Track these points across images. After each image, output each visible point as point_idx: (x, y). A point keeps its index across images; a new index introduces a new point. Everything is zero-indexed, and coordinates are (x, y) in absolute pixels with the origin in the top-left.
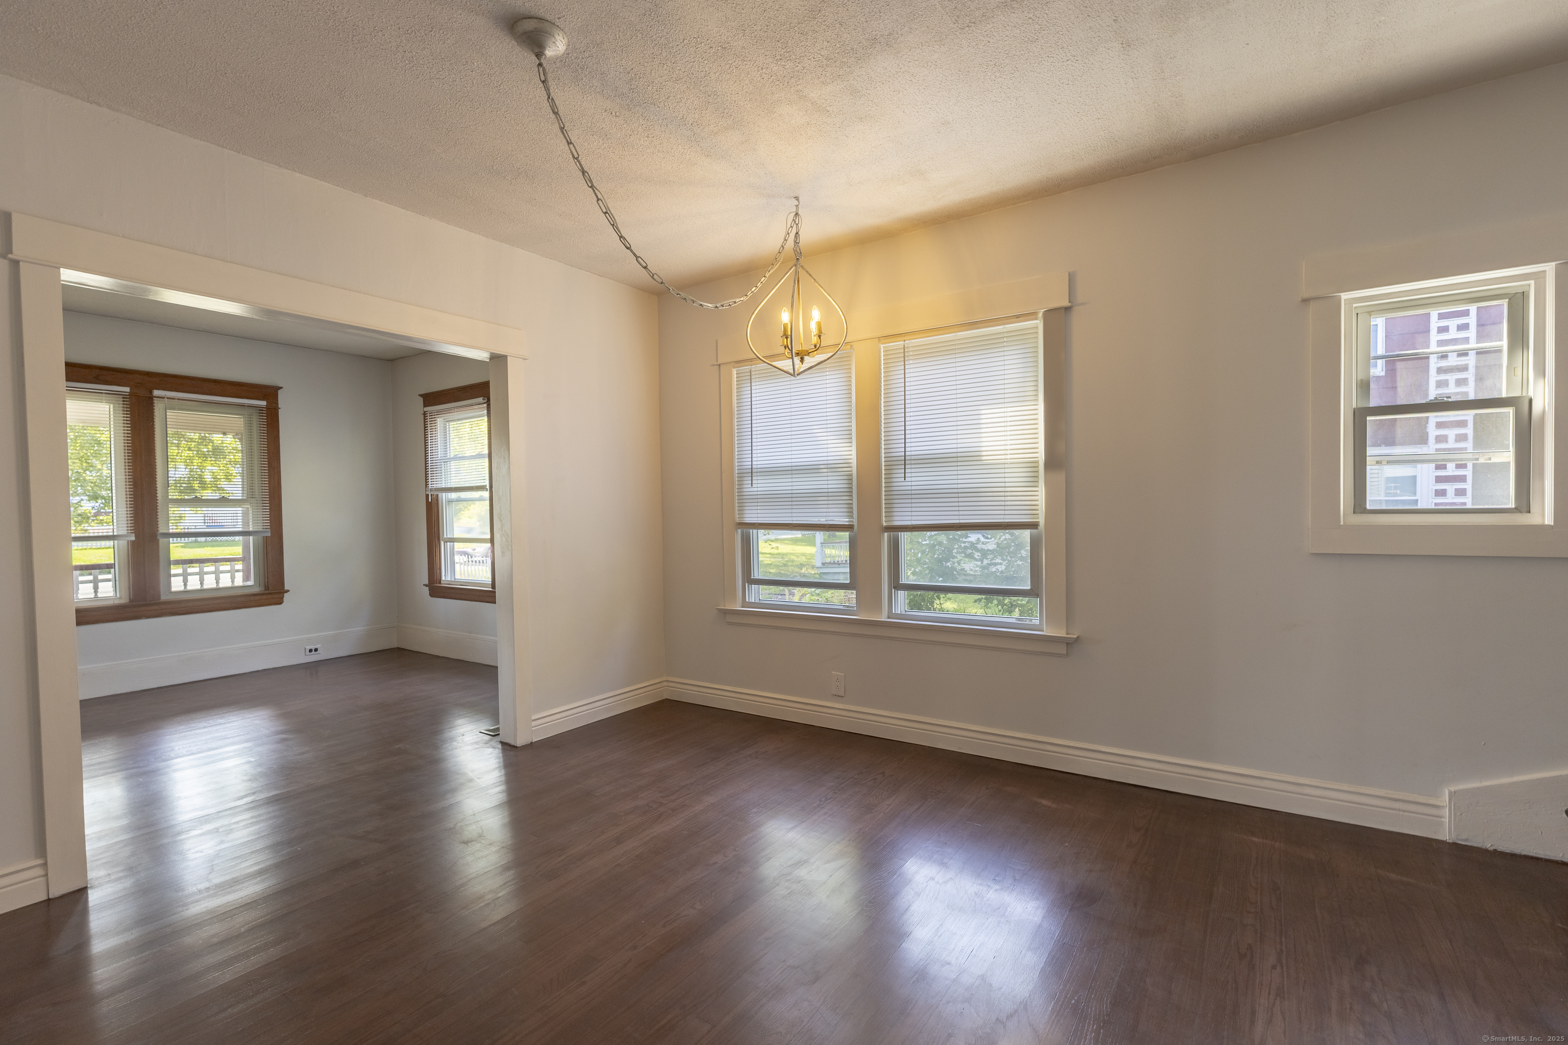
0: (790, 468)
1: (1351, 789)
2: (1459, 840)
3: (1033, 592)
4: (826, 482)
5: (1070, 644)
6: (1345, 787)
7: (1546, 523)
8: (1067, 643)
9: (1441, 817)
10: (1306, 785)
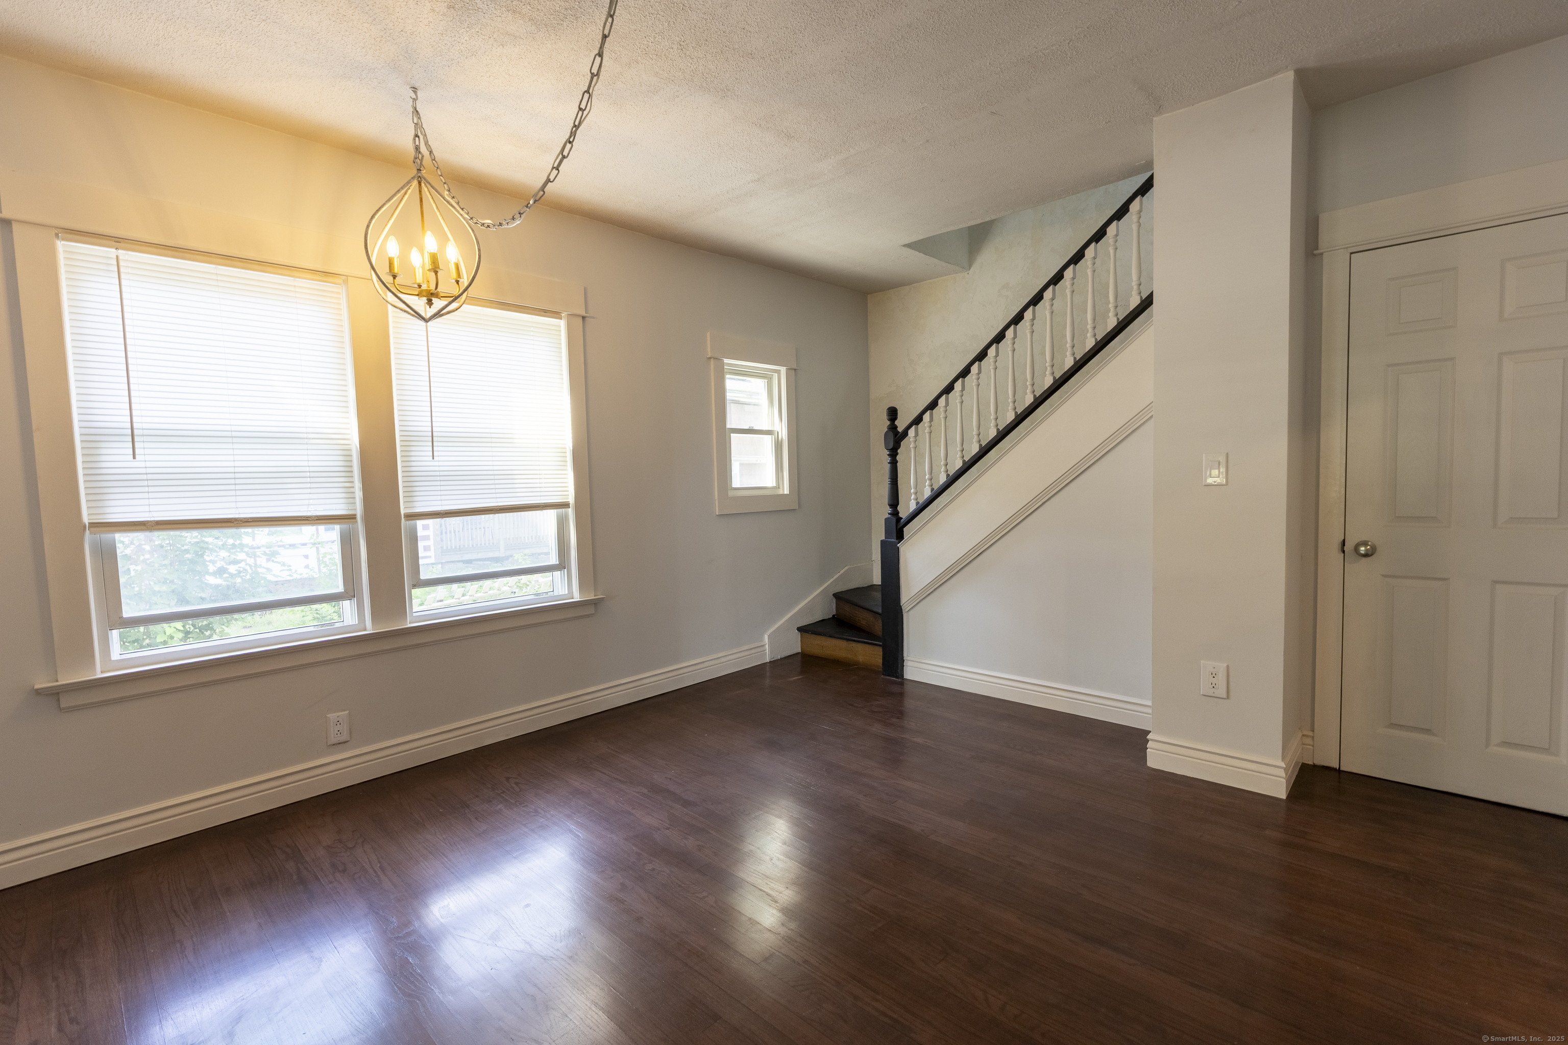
0: (229, 434)
1: (738, 651)
2: (771, 659)
3: (562, 565)
4: (306, 458)
5: (595, 603)
6: (735, 651)
7: (785, 493)
8: (595, 604)
9: (765, 651)
10: (721, 657)
